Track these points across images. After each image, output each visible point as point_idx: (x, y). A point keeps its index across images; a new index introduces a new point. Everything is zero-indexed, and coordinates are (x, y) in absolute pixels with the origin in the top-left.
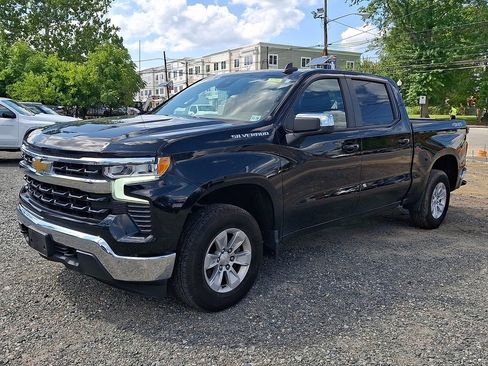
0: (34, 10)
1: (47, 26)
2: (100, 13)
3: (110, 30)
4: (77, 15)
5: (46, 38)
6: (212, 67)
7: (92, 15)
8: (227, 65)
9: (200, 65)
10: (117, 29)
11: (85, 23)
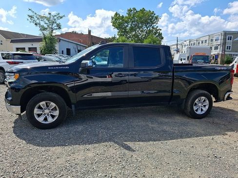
0: (131, 25)
1: (135, 31)
2: (155, 24)
3: (158, 30)
4: (146, 26)
5: (134, 35)
6: (201, 43)
7: (151, 25)
8: (207, 42)
9: (196, 42)
10: (161, 30)
11: (149, 28)
